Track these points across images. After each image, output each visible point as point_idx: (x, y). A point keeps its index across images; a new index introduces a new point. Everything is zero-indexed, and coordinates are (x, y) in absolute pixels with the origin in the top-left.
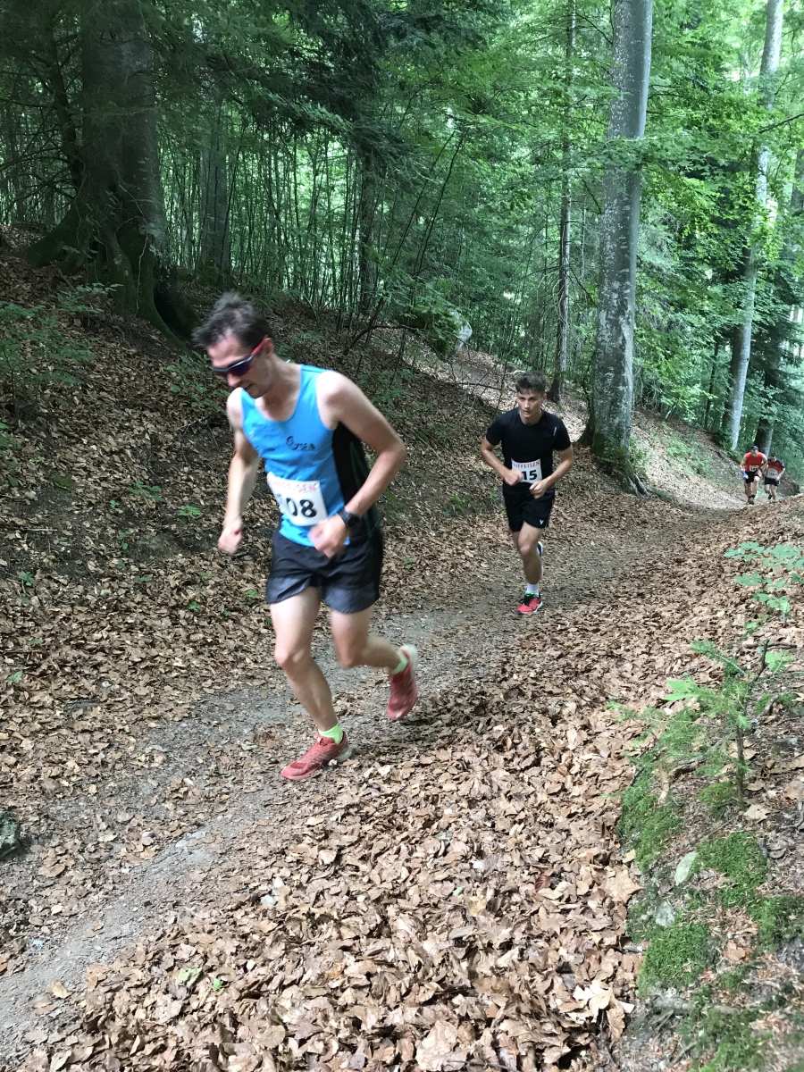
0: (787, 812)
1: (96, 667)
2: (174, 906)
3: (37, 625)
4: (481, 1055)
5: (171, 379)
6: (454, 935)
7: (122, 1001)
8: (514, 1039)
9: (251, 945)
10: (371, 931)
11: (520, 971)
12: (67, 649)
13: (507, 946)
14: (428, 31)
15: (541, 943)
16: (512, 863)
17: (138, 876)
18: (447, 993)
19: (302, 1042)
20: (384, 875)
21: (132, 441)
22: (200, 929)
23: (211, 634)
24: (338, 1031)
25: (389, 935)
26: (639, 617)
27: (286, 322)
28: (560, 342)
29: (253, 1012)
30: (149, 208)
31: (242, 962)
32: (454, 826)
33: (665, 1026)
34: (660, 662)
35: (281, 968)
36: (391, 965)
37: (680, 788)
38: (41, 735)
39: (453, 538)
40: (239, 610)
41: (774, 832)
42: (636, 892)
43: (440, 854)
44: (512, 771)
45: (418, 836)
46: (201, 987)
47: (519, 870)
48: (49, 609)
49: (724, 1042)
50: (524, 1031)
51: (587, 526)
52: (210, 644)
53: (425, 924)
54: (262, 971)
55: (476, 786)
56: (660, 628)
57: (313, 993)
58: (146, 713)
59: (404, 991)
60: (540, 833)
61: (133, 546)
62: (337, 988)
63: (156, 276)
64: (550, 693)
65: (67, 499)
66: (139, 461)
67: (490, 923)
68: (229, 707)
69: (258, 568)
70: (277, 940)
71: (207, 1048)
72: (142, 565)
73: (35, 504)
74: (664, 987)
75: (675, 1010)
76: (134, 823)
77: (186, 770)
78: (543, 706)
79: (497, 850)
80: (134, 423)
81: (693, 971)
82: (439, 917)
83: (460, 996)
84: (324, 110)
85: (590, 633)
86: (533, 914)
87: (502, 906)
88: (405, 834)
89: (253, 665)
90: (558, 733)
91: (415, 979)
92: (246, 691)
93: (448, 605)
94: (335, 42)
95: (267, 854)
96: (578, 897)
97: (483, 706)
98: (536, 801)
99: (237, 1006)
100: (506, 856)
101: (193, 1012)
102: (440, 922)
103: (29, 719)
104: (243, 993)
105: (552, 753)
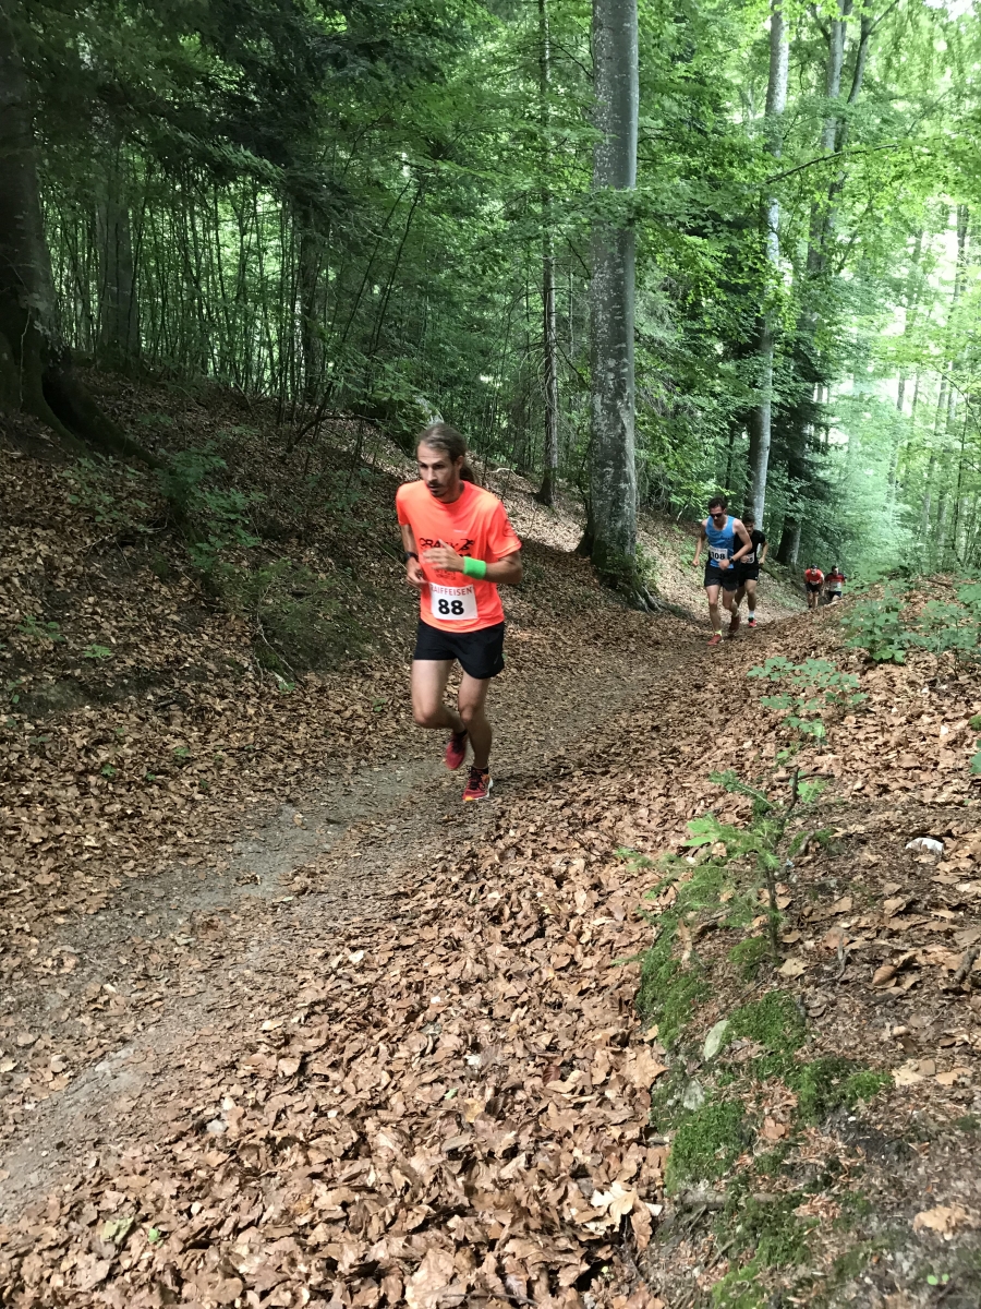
0: (827, 963)
2: (95, 1146)
4: (484, 1285)
5: (69, 489)
6: (448, 1146)
7: (32, 1267)
8: (523, 1262)
9: (196, 1184)
10: (346, 1152)
11: (528, 1181)
13: (512, 1153)
14: (373, 59)
15: (552, 1145)
16: (514, 1055)
17: (47, 1112)
18: (441, 1215)
19: (264, 1295)
20: (360, 1083)
21: (20, 567)
22: (130, 1170)
23: (131, 804)
24: (308, 1276)
25: (369, 1154)
26: (655, 753)
27: (213, 415)
28: (549, 433)
29: (201, 1265)
30: (30, 272)
31: (184, 1206)
32: (443, 1016)
33: (697, 1225)
34: (680, 804)
35: (235, 1208)
36: (372, 1191)
37: (706, 948)
40: (166, 773)
41: (812, 987)
42: (661, 1075)
43: (428, 1051)
44: (511, 946)
45: (400, 1033)
46: (134, 1241)
47: (523, 1062)
49: (765, 1235)
50: (533, 1250)
51: (590, 650)
52: (131, 817)
53: (411, 1137)
54: (211, 1213)
55: (469, 966)
56: (679, 765)
57: (276, 1234)
58: (51, 906)
59: (388, 1220)
60: (546, 1016)
61: (25, 698)
62: (306, 1225)
63: (44, 360)
64: (554, 849)
66: (30, 591)
67: (490, 1129)
68: (158, 893)
69: (189, 719)
70: (228, 1174)
72: (38, 722)
74: (695, 1180)
75: (708, 1204)
76: (40, 1045)
77: (106, 974)
78: (545, 865)
79: (496, 1041)
80: (23, 544)
81: (727, 1157)
82: (429, 1128)
83: (457, 1217)
84: (248, 153)
85: (598, 777)
86: (541, 1113)
87: (504, 1106)
88: (384, 1032)
89: (186, 840)
90: (565, 896)
91: (402, 1204)
92: (179, 871)
93: (428, 752)
94: (260, 71)
95: (212, 1070)
96: (594, 1087)
97: (474, 870)
98: (541, 979)
99: (181, 1259)
100: (507, 1047)
101: (123, 1273)
102: (430, 1133)
104: (187, 1243)
105: (557, 920)
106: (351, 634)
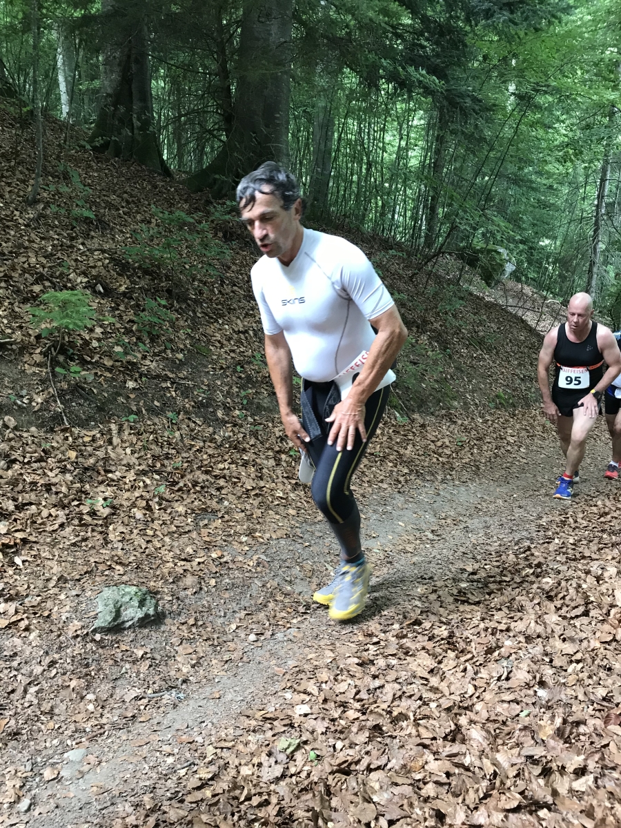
1: (219, 489)
3: (178, 452)
6: (528, 751)
9: (339, 728)
10: (447, 735)
11: (599, 797)
12: (198, 473)
13: (581, 772)
14: (512, 12)
15: (616, 775)
16: (576, 697)
18: (532, 806)
19: (391, 823)
20: (453, 689)
21: (254, 325)
24: (425, 819)
25: (463, 741)
29: (344, 787)
30: (279, 150)
31: (332, 742)
32: (514, 656)
35: (367, 753)
36: (467, 769)
38: (176, 535)
39: (496, 425)
43: (503, 678)
44: (564, 618)
45: (481, 660)
46: (299, 756)
47: (583, 705)
48: (187, 442)
53: (496, 737)
54: (351, 752)
55: (531, 625)
57: (399, 781)
59: (482, 795)
60: (601, 674)
61: (250, 402)
62: (419, 780)
64: (590, 558)
65: (205, 363)
66: (258, 339)
67: (559, 748)
68: (318, 534)
70: (361, 729)
71: (308, 811)
72: (256, 418)
73: (182, 364)
78: (585, 567)
79: (558, 683)
82: (509, 733)
83: (545, 810)
84: (424, 72)
86: (602, 747)
87: (571, 733)
88: (469, 656)
90: (605, 591)
91: (493, 787)
94: (432, 25)
98: (589, 647)
99: (330, 778)
100: (568, 689)
101: (291, 776)
102: (510, 738)
103: (169, 522)
104: (335, 768)
105: (600, 607)
106: (445, 393)
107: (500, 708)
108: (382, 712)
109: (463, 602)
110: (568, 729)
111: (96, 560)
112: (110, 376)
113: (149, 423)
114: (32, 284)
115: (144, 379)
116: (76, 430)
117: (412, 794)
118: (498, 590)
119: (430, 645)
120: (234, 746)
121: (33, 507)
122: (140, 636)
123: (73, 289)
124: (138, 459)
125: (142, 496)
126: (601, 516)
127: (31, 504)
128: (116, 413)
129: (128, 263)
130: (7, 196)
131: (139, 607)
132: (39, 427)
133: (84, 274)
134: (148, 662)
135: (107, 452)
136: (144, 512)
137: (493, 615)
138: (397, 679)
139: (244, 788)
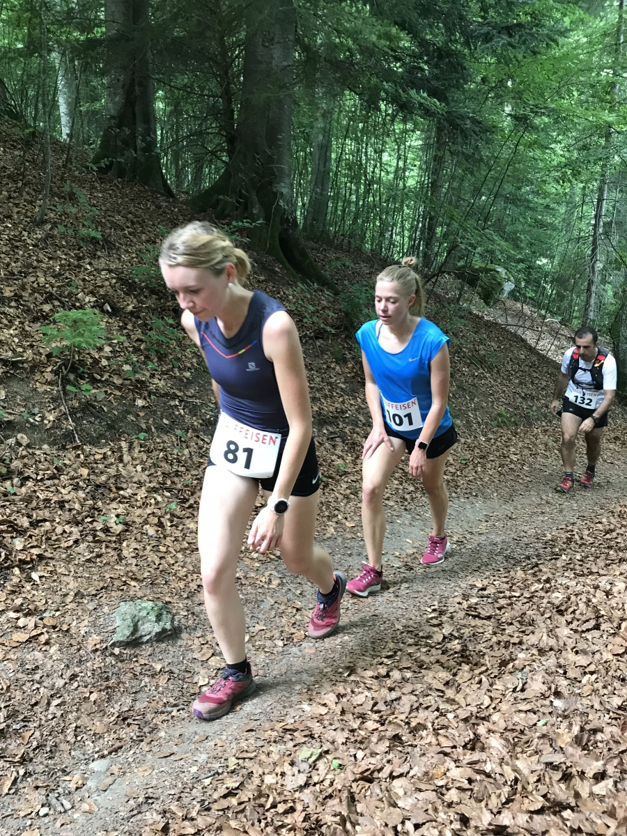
3: (187, 470)
5: (290, 301)
6: (545, 759)
9: (359, 739)
10: (466, 744)
13: (600, 776)
14: (510, 36)
16: (592, 707)
18: (557, 807)
19: (417, 826)
20: (469, 700)
24: (451, 822)
25: (483, 749)
27: (371, 267)
28: (589, 297)
29: (368, 793)
30: (281, 170)
31: (352, 751)
32: (528, 668)
35: (389, 761)
36: (488, 776)
38: (188, 552)
39: (499, 444)
40: (333, 478)
43: (518, 689)
44: (576, 631)
45: (496, 672)
46: (321, 765)
47: (599, 714)
48: (196, 459)
51: (611, 446)
53: (515, 745)
54: (373, 760)
55: (543, 639)
57: (423, 787)
59: (504, 800)
60: (615, 684)
62: (442, 787)
63: (282, 224)
67: (577, 755)
69: (346, 448)
70: (380, 739)
71: (335, 815)
73: (189, 382)
78: (593, 583)
79: (573, 694)
82: (528, 742)
83: (569, 811)
84: (425, 95)
86: (620, 752)
87: (589, 741)
88: (484, 668)
89: (344, 521)
90: (615, 605)
91: (514, 792)
94: (431, 49)
98: (602, 659)
99: (354, 785)
100: (584, 699)
101: (315, 785)
102: (529, 746)
103: (181, 539)
104: (358, 776)
105: (610, 620)
107: (518, 718)
108: (400, 722)
109: (474, 617)
110: (586, 736)
111: (112, 576)
112: (120, 394)
113: (158, 440)
114: (41, 304)
115: (152, 397)
116: (87, 448)
117: (436, 800)
118: (509, 605)
119: (444, 659)
120: (256, 756)
121: (48, 523)
122: (157, 650)
123: (82, 307)
124: (148, 476)
125: (153, 513)
126: (607, 533)
127: (45, 520)
128: (126, 431)
129: (135, 283)
130: (16, 217)
131: (156, 622)
132: (51, 444)
133: (92, 293)
134: (167, 676)
135: (118, 470)
136: (157, 528)
137: (504, 629)
138: (413, 691)
139: (268, 796)
